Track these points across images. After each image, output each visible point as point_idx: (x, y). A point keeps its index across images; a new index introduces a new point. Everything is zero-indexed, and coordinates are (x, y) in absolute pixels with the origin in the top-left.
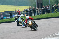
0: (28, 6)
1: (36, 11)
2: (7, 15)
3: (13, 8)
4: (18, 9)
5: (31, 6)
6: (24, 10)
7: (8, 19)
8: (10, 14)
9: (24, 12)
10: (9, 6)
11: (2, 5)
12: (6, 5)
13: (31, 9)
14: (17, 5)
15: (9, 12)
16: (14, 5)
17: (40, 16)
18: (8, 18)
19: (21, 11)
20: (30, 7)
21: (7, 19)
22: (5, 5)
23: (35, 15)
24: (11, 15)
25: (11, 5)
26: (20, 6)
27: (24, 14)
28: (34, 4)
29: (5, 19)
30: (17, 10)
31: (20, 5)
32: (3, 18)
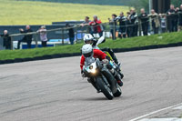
0: (125, 5)
1: (150, 20)
2: (61, 32)
3: (78, 10)
4: (95, 15)
6: (111, 18)
7: (62, 47)
8: (70, 31)
9: (111, 24)
10: (65, 4)
12: (56, 1)
15: (67, 24)
16: (83, 2)
17: (160, 38)
18: (63, 44)
19: (103, 22)
20: (133, 9)
21: (59, 45)
23: (145, 34)
24: (71, 35)
26: (100, 4)
27: (112, 32)
29: (52, 45)
30: (91, 19)
32: (48, 43)
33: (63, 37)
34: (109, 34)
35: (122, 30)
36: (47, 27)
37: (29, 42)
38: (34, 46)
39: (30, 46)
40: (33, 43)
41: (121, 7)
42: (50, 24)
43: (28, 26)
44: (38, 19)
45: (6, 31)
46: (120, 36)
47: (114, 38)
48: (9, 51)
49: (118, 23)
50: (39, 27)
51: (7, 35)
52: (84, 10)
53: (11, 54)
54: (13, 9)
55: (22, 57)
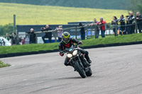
0: (125, 9)
2: (74, 30)
5: (133, 11)
8: (81, 29)
11: (61, 7)
12: (71, 6)
13: (132, 16)
19: (107, 22)
20: (131, 12)
22: (70, 8)
25: (84, 7)
26: (106, 9)
31: (106, 7)
33: (76, 34)
34: (112, 32)
35: (122, 28)
36: (64, 26)
37: (50, 38)
38: (54, 41)
39: (50, 41)
40: (53, 38)
41: (121, 11)
42: (66, 24)
43: (47, 26)
44: (57, 20)
45: (32, 29)
46: (120, 33)
47: (116, 35)
48: (34, 45)
49: (119, 23)
50: (58, 26)
51: (33, 32)
52: (92, 13)
53: (35, 47)
54: (37, 12)
55: (45, 49)
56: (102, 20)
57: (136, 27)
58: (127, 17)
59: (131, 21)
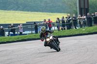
0: (65, 13)
1: (78, 20)
2: (31, 27)
5: (70, 14)
7: (32, 35)
10: (33, 12)
14: (46, 12)
16: (42, 11)
18: (32, 33)
19: (53, 21)
20: (69, 15)
21: (30, 34)
22: (28, 12)
25: (37, 11)
26: (52, 12)
28: (75, 9)
29: (26, 34)
32: (23, 33)
33: (32, 30)
34: (56, 28)
35: (63, 26)
36: (23, 25)
37: (14, 32)
38: (16, 35)
40: (16, 33)
41: (63, 14)
42: (25, 23)
43: (12, 24)
44: (19, 20)
45: (2, 27)
46: (62, 29)
47: (59, 30)
49: (61, 22)
50: (19, 24)
51: (2, 29)
52: (43, 15)
53: (4, 39)
54: (5, 15)
55: (10, 40)
56: (49, 20)
57: (73, 25)
58: (66, 18)
59: (69, 21)
